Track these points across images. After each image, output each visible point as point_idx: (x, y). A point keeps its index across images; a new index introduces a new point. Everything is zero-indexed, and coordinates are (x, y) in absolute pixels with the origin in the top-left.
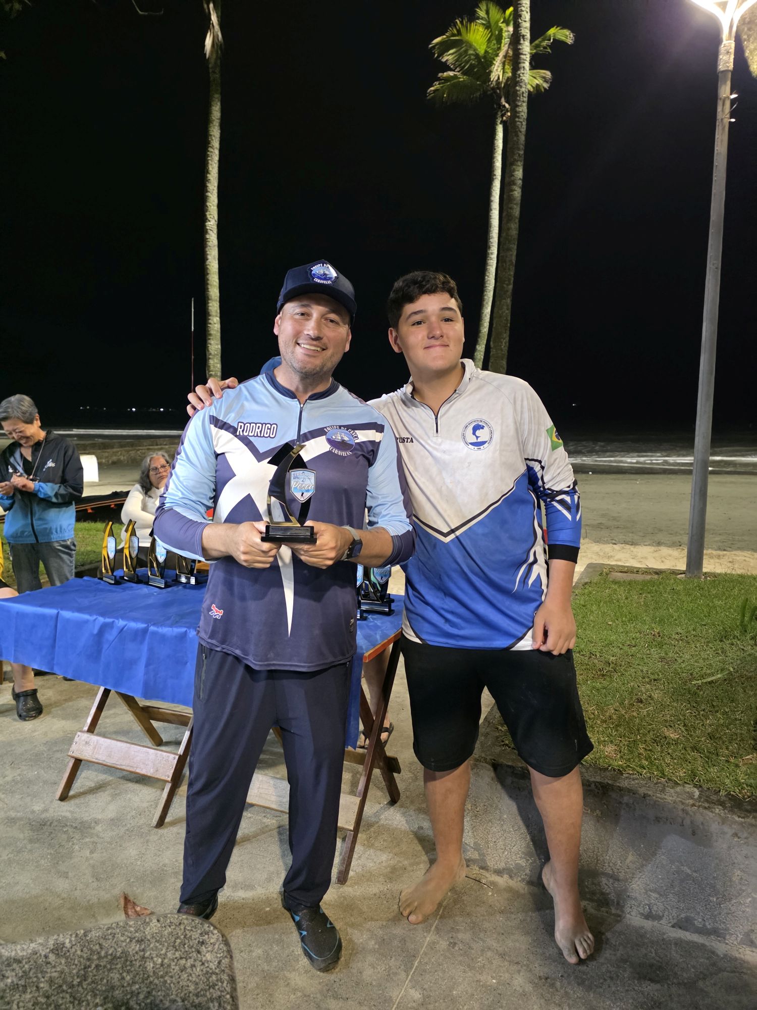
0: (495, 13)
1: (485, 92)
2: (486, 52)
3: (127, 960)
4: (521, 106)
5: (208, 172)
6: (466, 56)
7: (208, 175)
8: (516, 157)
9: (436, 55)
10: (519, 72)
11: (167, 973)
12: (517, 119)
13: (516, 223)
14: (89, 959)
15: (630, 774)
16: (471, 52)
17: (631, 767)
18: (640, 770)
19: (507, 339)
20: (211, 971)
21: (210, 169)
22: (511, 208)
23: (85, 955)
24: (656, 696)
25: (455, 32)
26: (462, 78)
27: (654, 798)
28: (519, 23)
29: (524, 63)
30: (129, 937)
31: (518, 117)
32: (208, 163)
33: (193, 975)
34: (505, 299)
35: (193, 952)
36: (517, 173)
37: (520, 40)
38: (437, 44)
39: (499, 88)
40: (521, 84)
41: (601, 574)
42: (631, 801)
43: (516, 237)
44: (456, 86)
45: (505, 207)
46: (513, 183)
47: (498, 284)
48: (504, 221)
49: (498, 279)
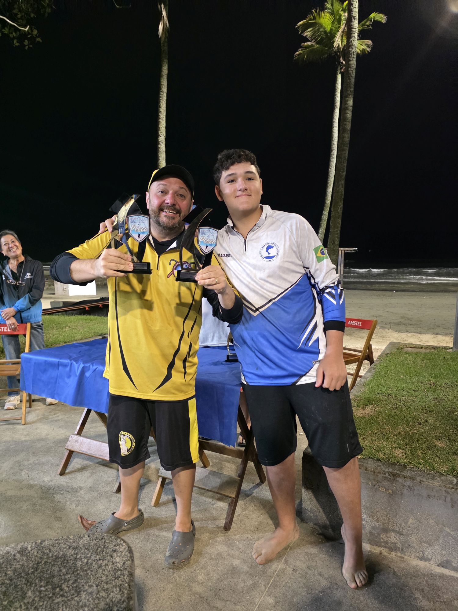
0: (337, 5)
1: (330, 55)
2: (331, 29)
3: (65, 560)
4: (352, 60)
5: (160, 107)
6: (318, 32)
7: (160, 109)
8: (349, 93)
9: (300, 32)
10: (351, 39)
11: (89, 568)
12: (350, 69)
13: (348, 134)
14: (41, 558)
15: (412, 468)
16: (322, 30)
17: (412, 464)
18: (418, 466)
19: (342, 205)
20: (118, 569)
21: (161, 105)
22: (345, 125)
23: (39, 556)
24: (430, 421)
25: (312, 17)
26: (316, 46)
27: (427, 483)
28: (351, 9)
29: (355, 34)
30: (68, 545)
31: (351, 68)
32: (160, 101)
33: (106, 571)
34: (341, 181)
35: (108, 556)
36: (349, 102)
37: (352, 20)
38: (300, 25)
39: (339, 52)
40: (352, 47)
41: (398, 349)
42: (412, 484)
43: (348, 142)
44: (313, 51)
45: (341, 124)
46: (347, 108)
47: (336, 172)
48: (341, 132)
49: (337, 169)
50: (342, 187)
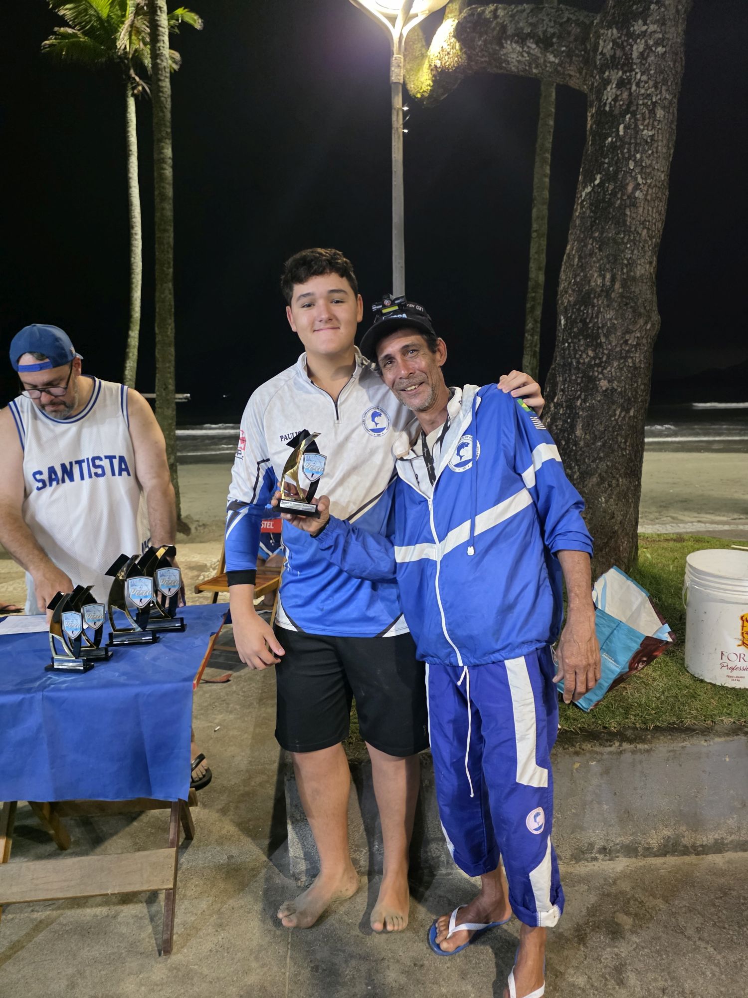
1: (111, 59)
2: (109, 16)
4: (164, 81)
6: (85, 16)
8: (164, 134)
9: (51, 6)
10: (159, 45)
12: (161, 94)
13: (170, 204)
16: (92, 12)
19: (173, 325)
22: (163, 188)
26: (83, 39)
36: (165, 151)
37: (156, 11)
39: (127, 59)
40: (162, 58)
44: (76, 46)
45: (156, 186)
46: (163, 161)
47: (157, 267)
48: (157, 200)
49: (157, 261)
50: (170, 294)
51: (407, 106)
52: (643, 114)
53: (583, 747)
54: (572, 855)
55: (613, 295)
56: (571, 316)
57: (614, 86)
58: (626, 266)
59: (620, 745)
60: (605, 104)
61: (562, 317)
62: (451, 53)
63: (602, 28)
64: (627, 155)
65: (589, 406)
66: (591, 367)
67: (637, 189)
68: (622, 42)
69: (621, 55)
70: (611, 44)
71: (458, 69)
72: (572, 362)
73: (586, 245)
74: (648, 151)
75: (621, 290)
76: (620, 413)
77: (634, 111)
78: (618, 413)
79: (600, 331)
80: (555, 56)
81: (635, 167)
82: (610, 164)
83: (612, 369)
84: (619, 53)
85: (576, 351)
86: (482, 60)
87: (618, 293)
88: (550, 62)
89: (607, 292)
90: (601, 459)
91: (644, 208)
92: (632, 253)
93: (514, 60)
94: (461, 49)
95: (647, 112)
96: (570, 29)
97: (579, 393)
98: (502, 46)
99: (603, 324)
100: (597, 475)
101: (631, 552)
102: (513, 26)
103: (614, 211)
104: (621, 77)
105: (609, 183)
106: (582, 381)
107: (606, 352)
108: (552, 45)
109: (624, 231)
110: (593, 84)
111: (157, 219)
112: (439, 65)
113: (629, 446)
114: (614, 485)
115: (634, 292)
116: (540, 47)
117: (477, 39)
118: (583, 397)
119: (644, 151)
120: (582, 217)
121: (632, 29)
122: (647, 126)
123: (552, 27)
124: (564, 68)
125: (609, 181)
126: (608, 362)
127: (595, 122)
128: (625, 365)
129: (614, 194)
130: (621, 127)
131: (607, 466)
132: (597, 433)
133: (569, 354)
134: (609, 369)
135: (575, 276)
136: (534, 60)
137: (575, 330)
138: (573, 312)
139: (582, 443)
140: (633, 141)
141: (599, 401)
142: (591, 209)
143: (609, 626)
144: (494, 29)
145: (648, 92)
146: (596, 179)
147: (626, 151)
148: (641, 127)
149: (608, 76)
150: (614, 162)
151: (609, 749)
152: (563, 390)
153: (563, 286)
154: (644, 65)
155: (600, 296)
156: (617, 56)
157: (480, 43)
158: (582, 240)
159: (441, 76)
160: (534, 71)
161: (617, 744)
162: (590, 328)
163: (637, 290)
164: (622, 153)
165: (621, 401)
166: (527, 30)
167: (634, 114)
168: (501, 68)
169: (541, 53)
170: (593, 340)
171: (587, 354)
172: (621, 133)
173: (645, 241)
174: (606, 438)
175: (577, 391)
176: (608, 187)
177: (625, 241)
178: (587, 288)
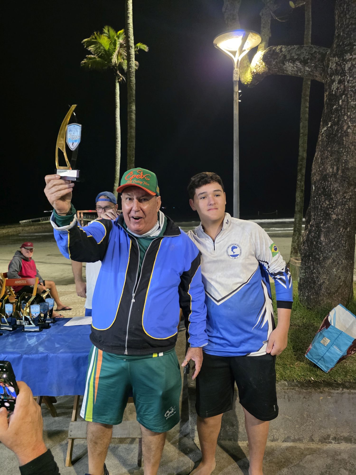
0: (112, 32)
1: (109, 67)
2: (109, 49)
4: (133, 77)
6: (99, 49)
8: (132, 100)
9: (85, 47)
10: (130, 62)
12: (131, 83)
16: (102, 48)
22: (131, 123)
25: (94, 37)
26: (98, 59)
36: (133, 107)
37: (130, 48)
38: (85, 42)
39: (116, 66)
40: (132, 68)
44: (95, 62)
45: (128, 123)
46: (131, 112)
47: (128, 157)
48: (129, 128)
49: (128, 155)
51: (241, 90)
52: (351, 95)
53: (325, 389)
54: (319, 440)
55: (338, 176)
56: (318, 186)
57: (337, 83)
58: (344, 163)
59: (343, 390)
60: (333, 91)
61: (313, 186)
62: (261, 66)
63: (331, 57)
64: (343, 114)
65: (327, 227)
66: (327, 209)
67: (349, 129)
68: (340, 63)
69: (340, 69)
70: (335, 64)
71: (264, 73)
72: (318, 207)
73: (324, 154)
74: (353, 111)
75: (341, 174)
76: (343, 230)
77: (346, 94)
78: (341, 230)
79: (332, 192)
80: (309, 68)
81: (347, 118)
82: (335, 118)
83: (338, 210)
84: (339, 68)
85: (320, 202)
86: (275, 70)
87: (340, 175)
88: (306, 71)
89: (335, 175)
90: (333, 251)
91: (352, 137)
92: (347, 157)
93: (290, 70)
94: (265, 66)
95: (353, 94)
96: (316, 56)
97: (322, 220)
98: (284, 64)
99: (333, 189)
100: (331, 259)
101: (349, 295)
102: (290, 55)
103: (337, 138)
104: (340, 79)
105: (335, 126)
106: (323, 215)
107: (334, 202)
108: (308, 63)
109: (343, 147)
110: (327, 81)
111: (128, 137)
112: (255, 71)
113: (347, 245)
114: (340, 263)
115: (348, 175)
116: (302, 64)
117: (273, 61)
118: (324, 222)
119: (352, 111)
120: (322, 141)
121: (345, 58)
122: (353, 99)
123: (307, 55)
124: (313, 73)
125: (335, 125)
126: (336, 207)
127: (328, 99)
128: (344, 208)
129: (337, 131)
130: (340, 101)
131: (337, 254)
132: (331, 239)
133: (317, 203)
134: (336, 210)
135: (319, 167)
136: (299, 70)
137: (320, 192)
138: (318, 184)
139: (324, 244)
140: (346, 107)
141: (332, 224)
142: (326, 138)
143: (336, 333)
144: (280, 57)
145: (353, 85)
146: (329, 124)
147: (343, 111)
148: (350, 101)
149: (334, 78)
150: (337, 117)
151: (337, 391)
152: (314, 219)
153: (313, 171)
154: (351, 73)
155: (331, 177)
156: (338, 69)
157: (274, 63)
158: (322, 152)
159: (256, 76)
160: (299, 74)
161: (341, 389)
162: (327, 191)
163: (350, 174)
164: (341, 113)
165: (343, 224)
166: (296, 57)
167: (346, 95)
168: (284, 73)
169: (303, 67)
170: (328, 197)
171: (326, 203)
172: (340, 104)
173: (353, 151)
174: (335, 241)
175: (321, 220)
176: (335, 128)
177: (343, 152)
178: (325, 173)
